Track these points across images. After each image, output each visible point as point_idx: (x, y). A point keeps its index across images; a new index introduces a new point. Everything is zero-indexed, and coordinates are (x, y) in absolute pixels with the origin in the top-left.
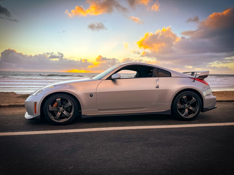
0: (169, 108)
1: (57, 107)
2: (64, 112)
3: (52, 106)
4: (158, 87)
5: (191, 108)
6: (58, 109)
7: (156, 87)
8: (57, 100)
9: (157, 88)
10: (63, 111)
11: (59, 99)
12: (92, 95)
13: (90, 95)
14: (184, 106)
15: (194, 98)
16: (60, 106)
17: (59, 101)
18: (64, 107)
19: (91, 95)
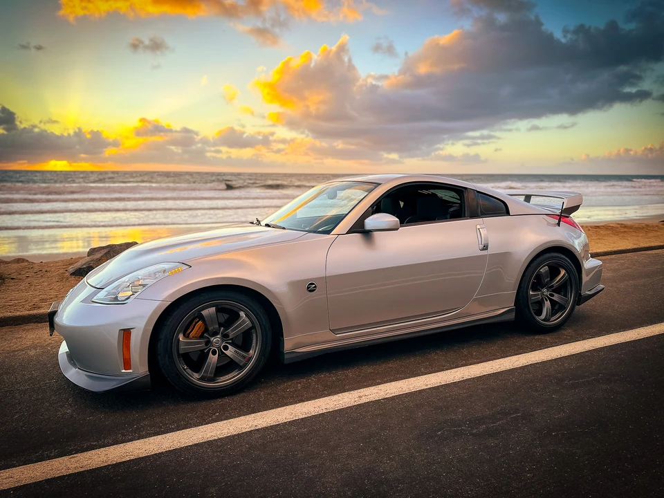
0: (511, 304)
1: (202, 336)
2: (227, 352)
3: (186, 336)
4: (485, 248)
5: (556, 297)
6: (208, 343)
7: (481, 246)
8: (205, 313)
9: (483, 249)
10: (226, 348)
11: (213, 310)
12: (315, 287)
13: (308, 288)
14: (543, 294)
15: (563, 272)
16: (215, 334)
17: (210, 316)
18: (225, 336)
19: (311, 288)
